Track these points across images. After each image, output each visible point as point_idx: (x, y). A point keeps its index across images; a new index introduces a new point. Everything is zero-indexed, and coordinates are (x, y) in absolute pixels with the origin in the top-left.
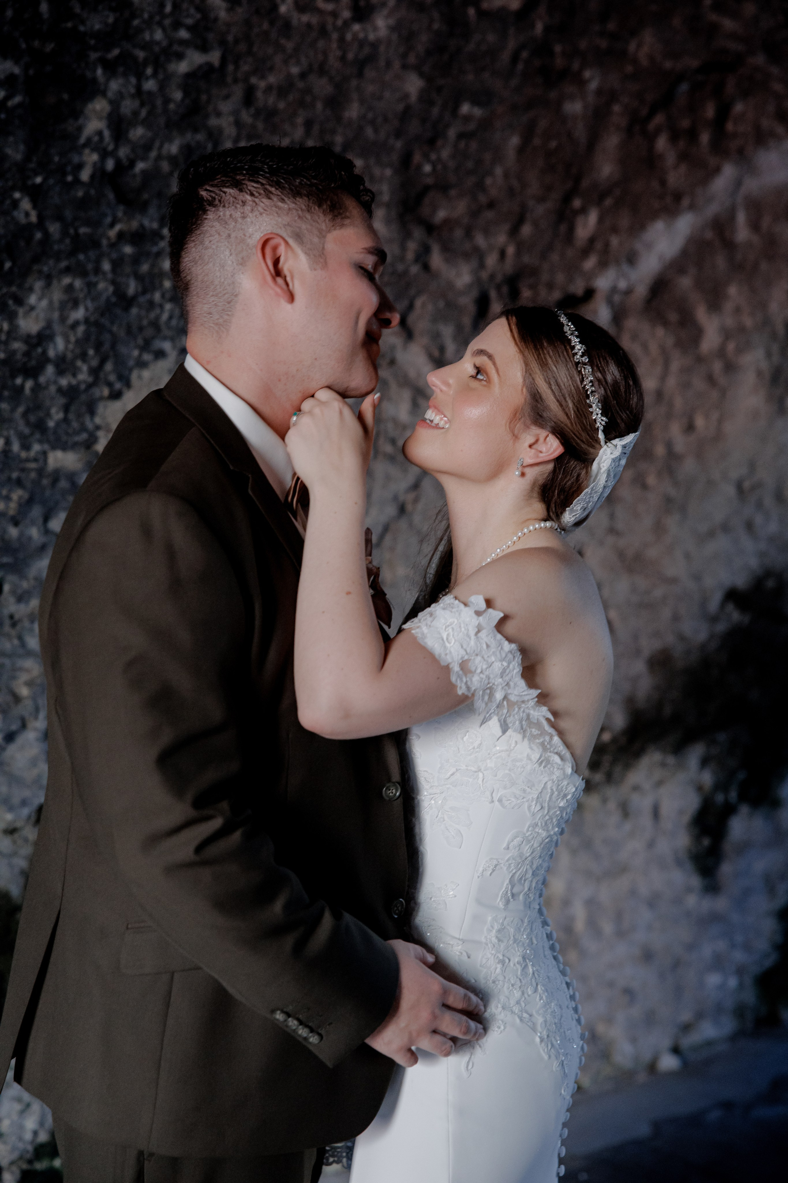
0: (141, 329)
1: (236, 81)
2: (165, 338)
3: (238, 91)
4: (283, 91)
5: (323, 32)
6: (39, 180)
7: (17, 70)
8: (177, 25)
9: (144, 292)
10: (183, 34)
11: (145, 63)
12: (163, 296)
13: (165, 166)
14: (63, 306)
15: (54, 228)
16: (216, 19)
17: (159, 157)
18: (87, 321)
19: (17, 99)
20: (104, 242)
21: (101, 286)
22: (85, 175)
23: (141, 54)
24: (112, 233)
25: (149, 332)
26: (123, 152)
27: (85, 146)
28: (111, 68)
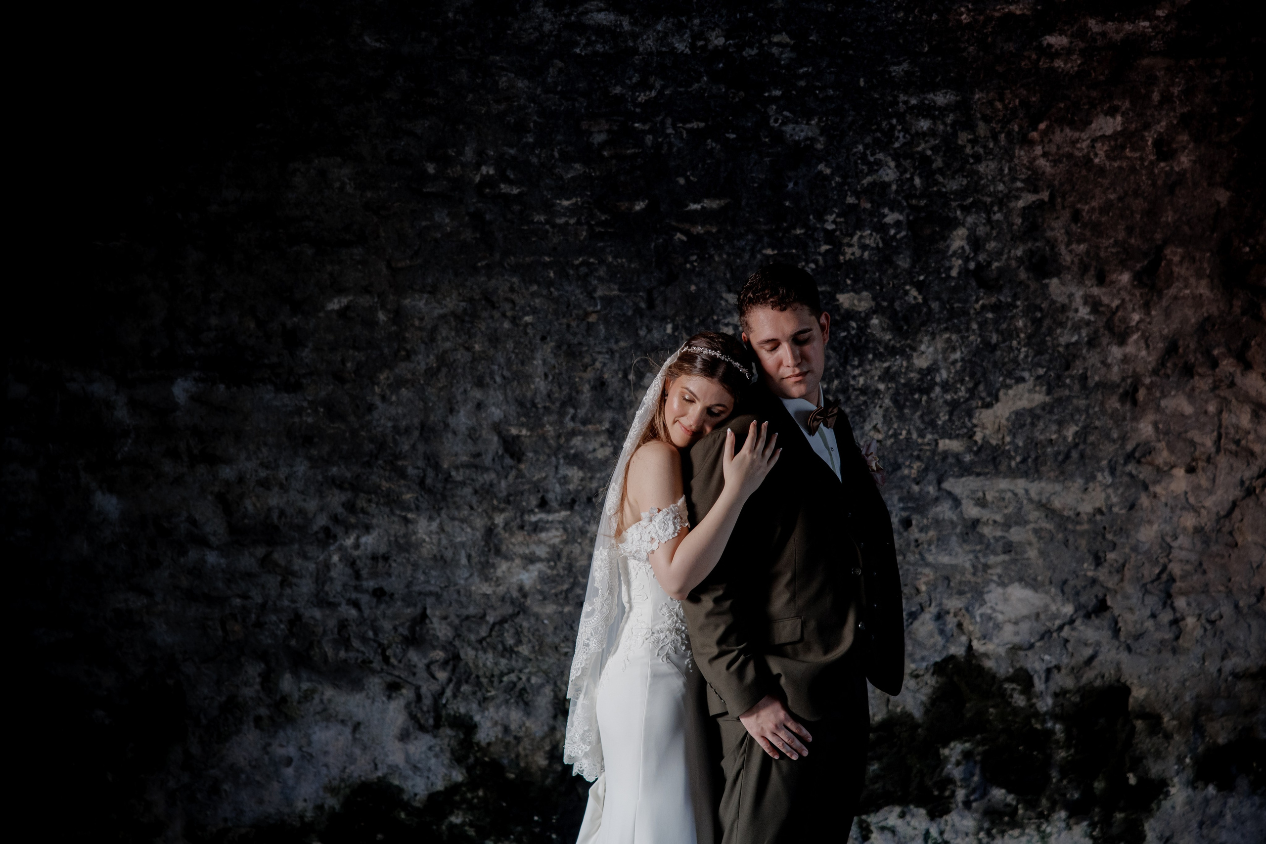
0: (1004, 364)
1: (1064, 208)
2: (1023, 370)
3: (1067, 214)
4: (1105, 209)
5: (1133, 170)
6: (922, 278)
7: (901, 218)
8: (1014, 179)
9: (1004, 341)
10: (1019, 184)
11: (992, 204)
12: (1019, 343)
13: (1014, 263)
14: (945, 351)
15: (935, 305)
16: (1044, 173)
17: (1009, 258)
18: (963, 359)
19: (903, 234)
20: (972, 311)
21: (972, 338)
22: (954, 273)
23: (988, 200)
24: (977, 306)
25: (1011, 366)
26: (982, 257)
27: (952, 256)
28: (966, 210)
